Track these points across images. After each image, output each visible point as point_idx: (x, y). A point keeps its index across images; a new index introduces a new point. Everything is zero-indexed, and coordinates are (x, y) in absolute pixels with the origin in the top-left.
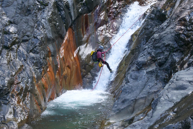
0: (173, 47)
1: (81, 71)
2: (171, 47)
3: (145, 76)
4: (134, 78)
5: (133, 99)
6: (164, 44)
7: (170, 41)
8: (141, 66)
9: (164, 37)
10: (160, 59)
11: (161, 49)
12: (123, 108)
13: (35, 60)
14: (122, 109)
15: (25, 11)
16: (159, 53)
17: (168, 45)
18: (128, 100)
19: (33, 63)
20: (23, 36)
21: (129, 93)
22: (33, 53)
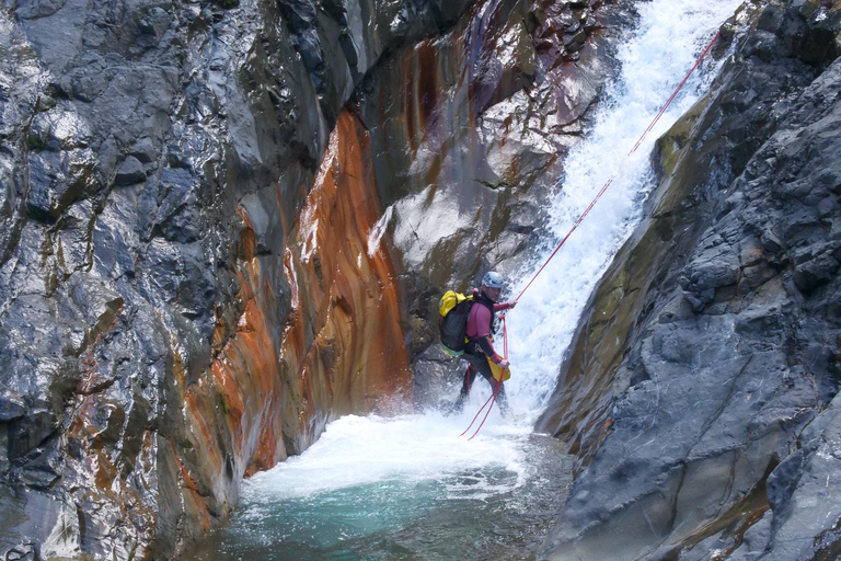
1: (406, 328)
3: (728, 342)
4: (675, 355)
5: (669, 459)
6: (827, 179)
8: (710, 294)
9: (828, 142)
10: (808, 257)
11: (813, 204)
12: (618, 505)
13: (178, 273)
14: (617, 512)
15: (126, 37)
16: (800, 226)
18: (645, 464)
19: (170, 286)
20: (121, 159)
21: (649, 430)
22: (171, 240)
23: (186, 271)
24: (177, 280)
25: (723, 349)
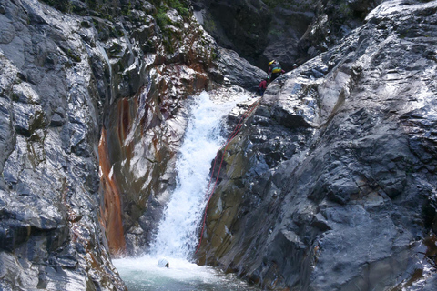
0: (411, 163)
1: (123, 217)
2: (407, 162)
3: (365, 215)
4: (340, 220)
5: (361, 262)
6: (389, 156)
7: (402, 150)
8: (348, 196)
9: (384, 143)
10: (391, 183)
11: (385, 164)
12: (343, 282)
13: (86, 170)
14: (343, 285)
15: (41, 62)
16: (381, 172)
17: (401, 158)
18: (349, 264)
19: (83, 176)
20: (53, 114)
21: (342, 250)
22: (78, 155)
23: (90, 170)
24: (87, 174)
25: (364, 218)
